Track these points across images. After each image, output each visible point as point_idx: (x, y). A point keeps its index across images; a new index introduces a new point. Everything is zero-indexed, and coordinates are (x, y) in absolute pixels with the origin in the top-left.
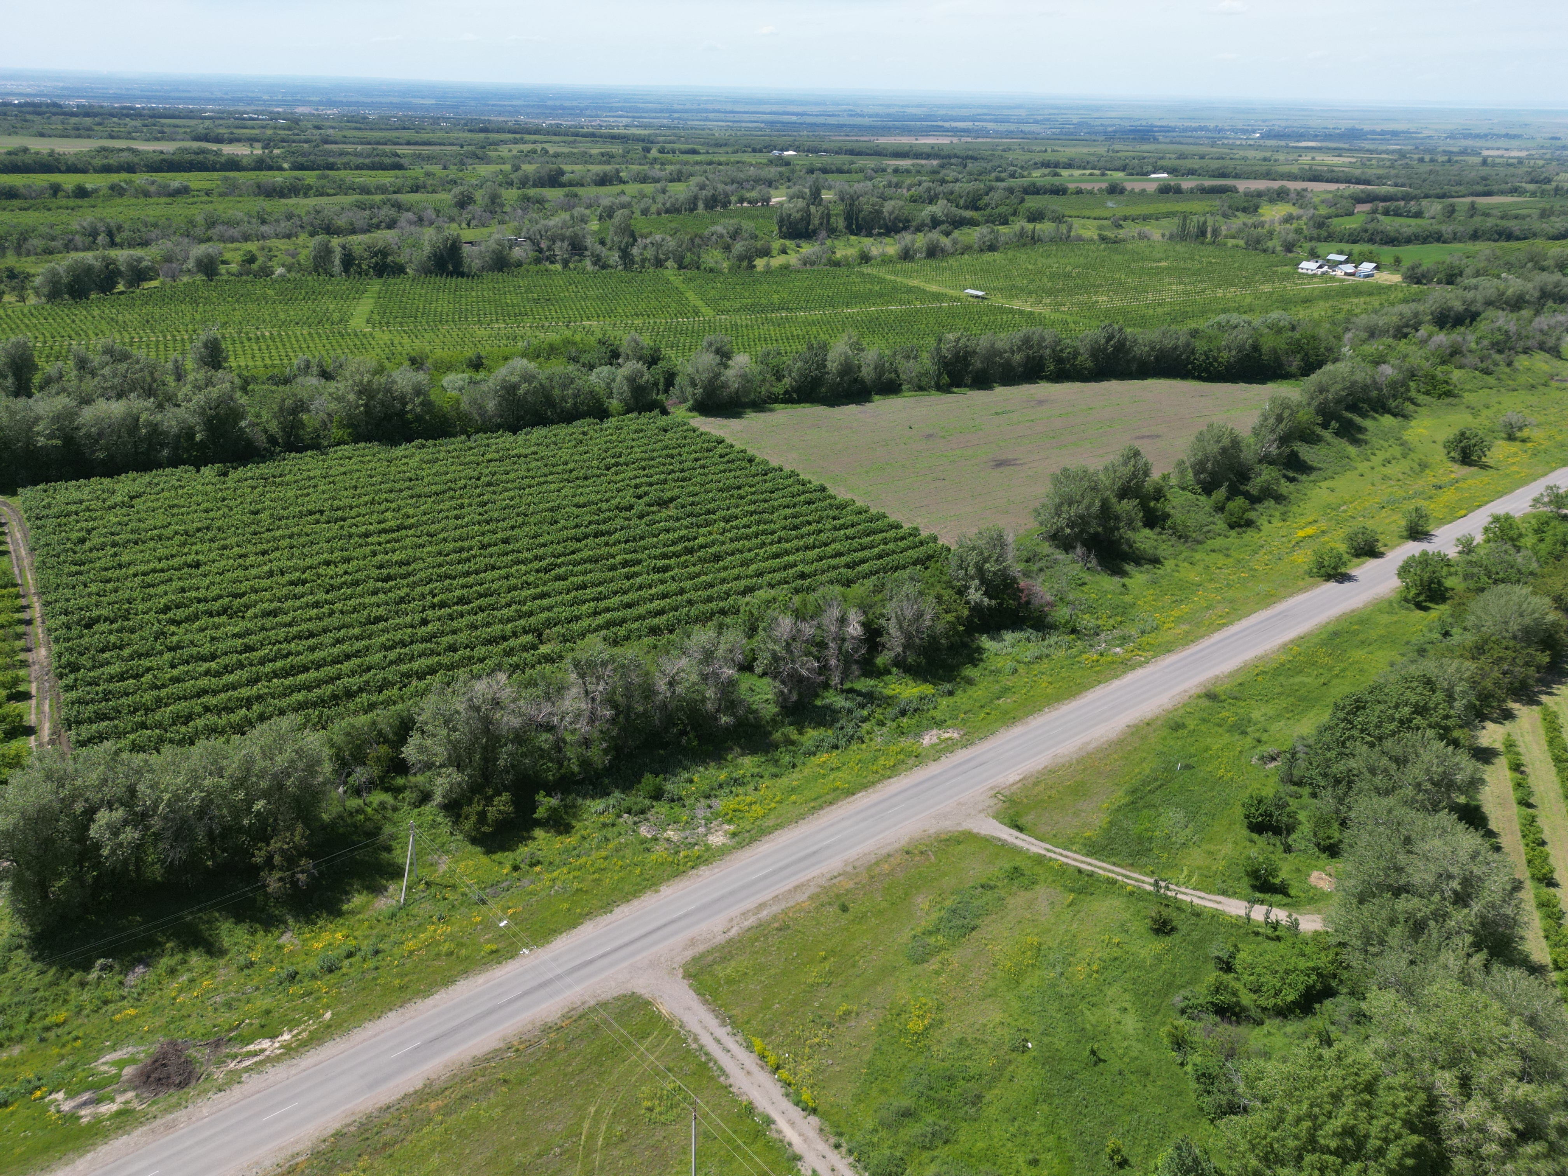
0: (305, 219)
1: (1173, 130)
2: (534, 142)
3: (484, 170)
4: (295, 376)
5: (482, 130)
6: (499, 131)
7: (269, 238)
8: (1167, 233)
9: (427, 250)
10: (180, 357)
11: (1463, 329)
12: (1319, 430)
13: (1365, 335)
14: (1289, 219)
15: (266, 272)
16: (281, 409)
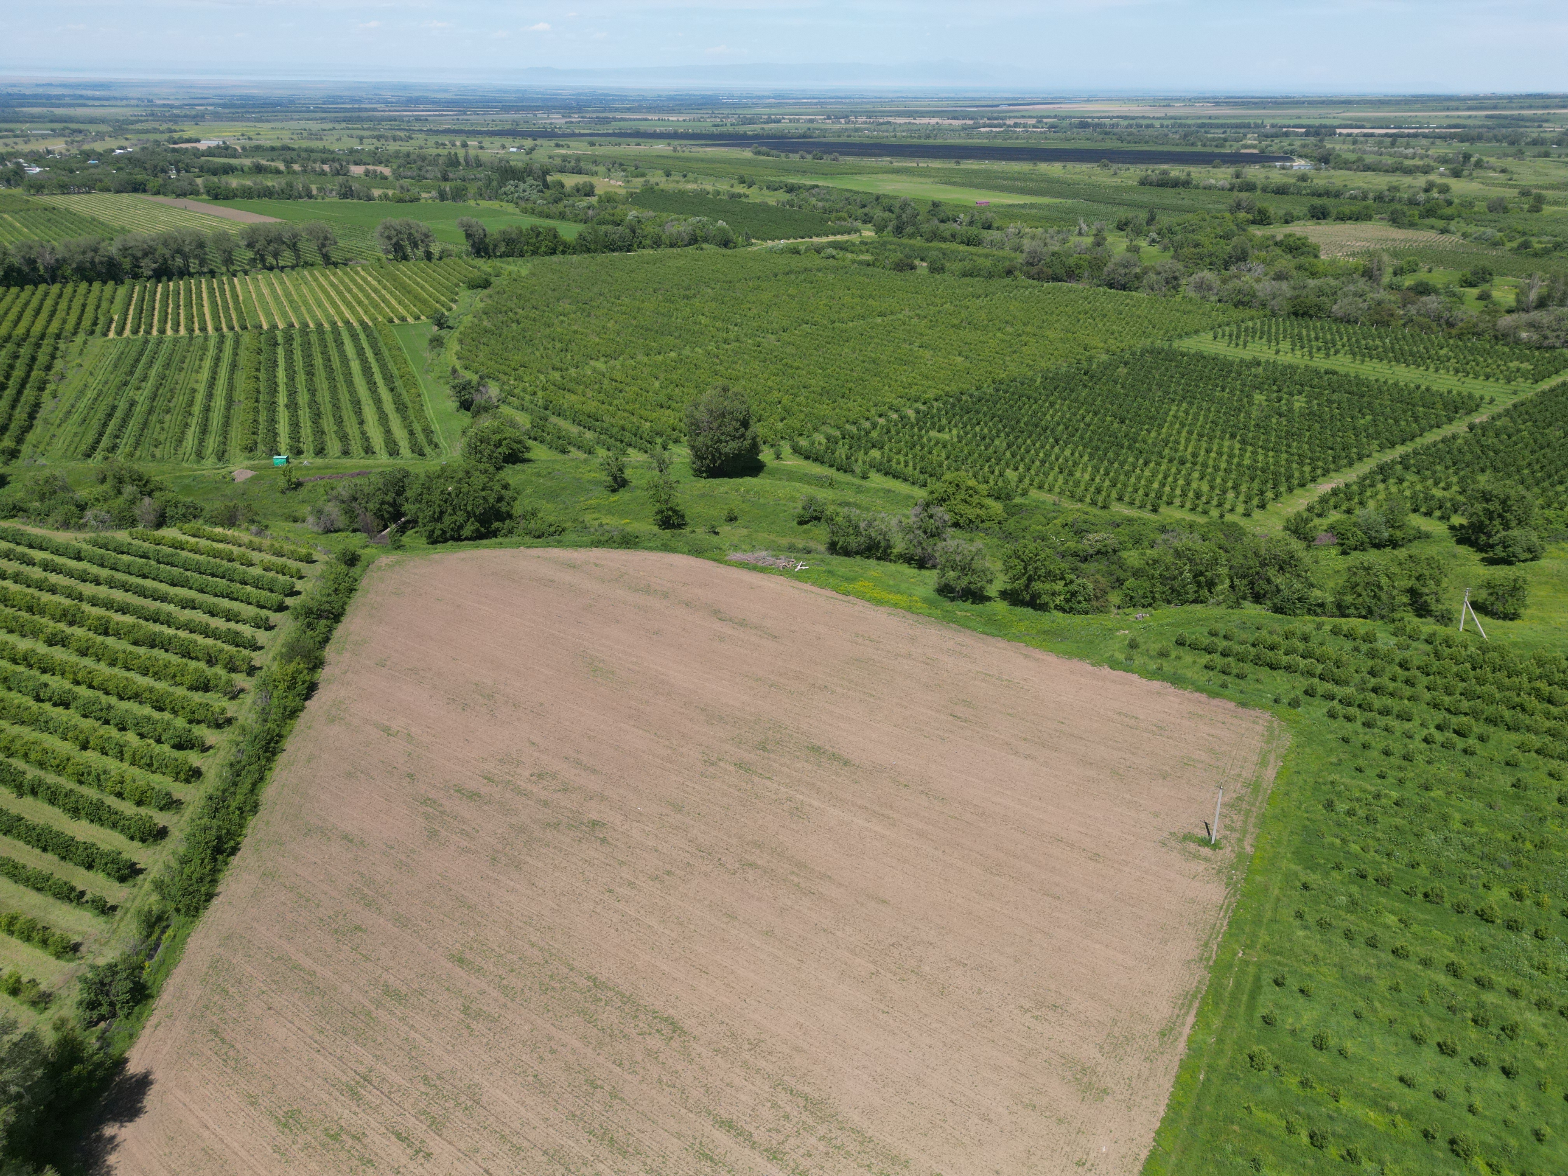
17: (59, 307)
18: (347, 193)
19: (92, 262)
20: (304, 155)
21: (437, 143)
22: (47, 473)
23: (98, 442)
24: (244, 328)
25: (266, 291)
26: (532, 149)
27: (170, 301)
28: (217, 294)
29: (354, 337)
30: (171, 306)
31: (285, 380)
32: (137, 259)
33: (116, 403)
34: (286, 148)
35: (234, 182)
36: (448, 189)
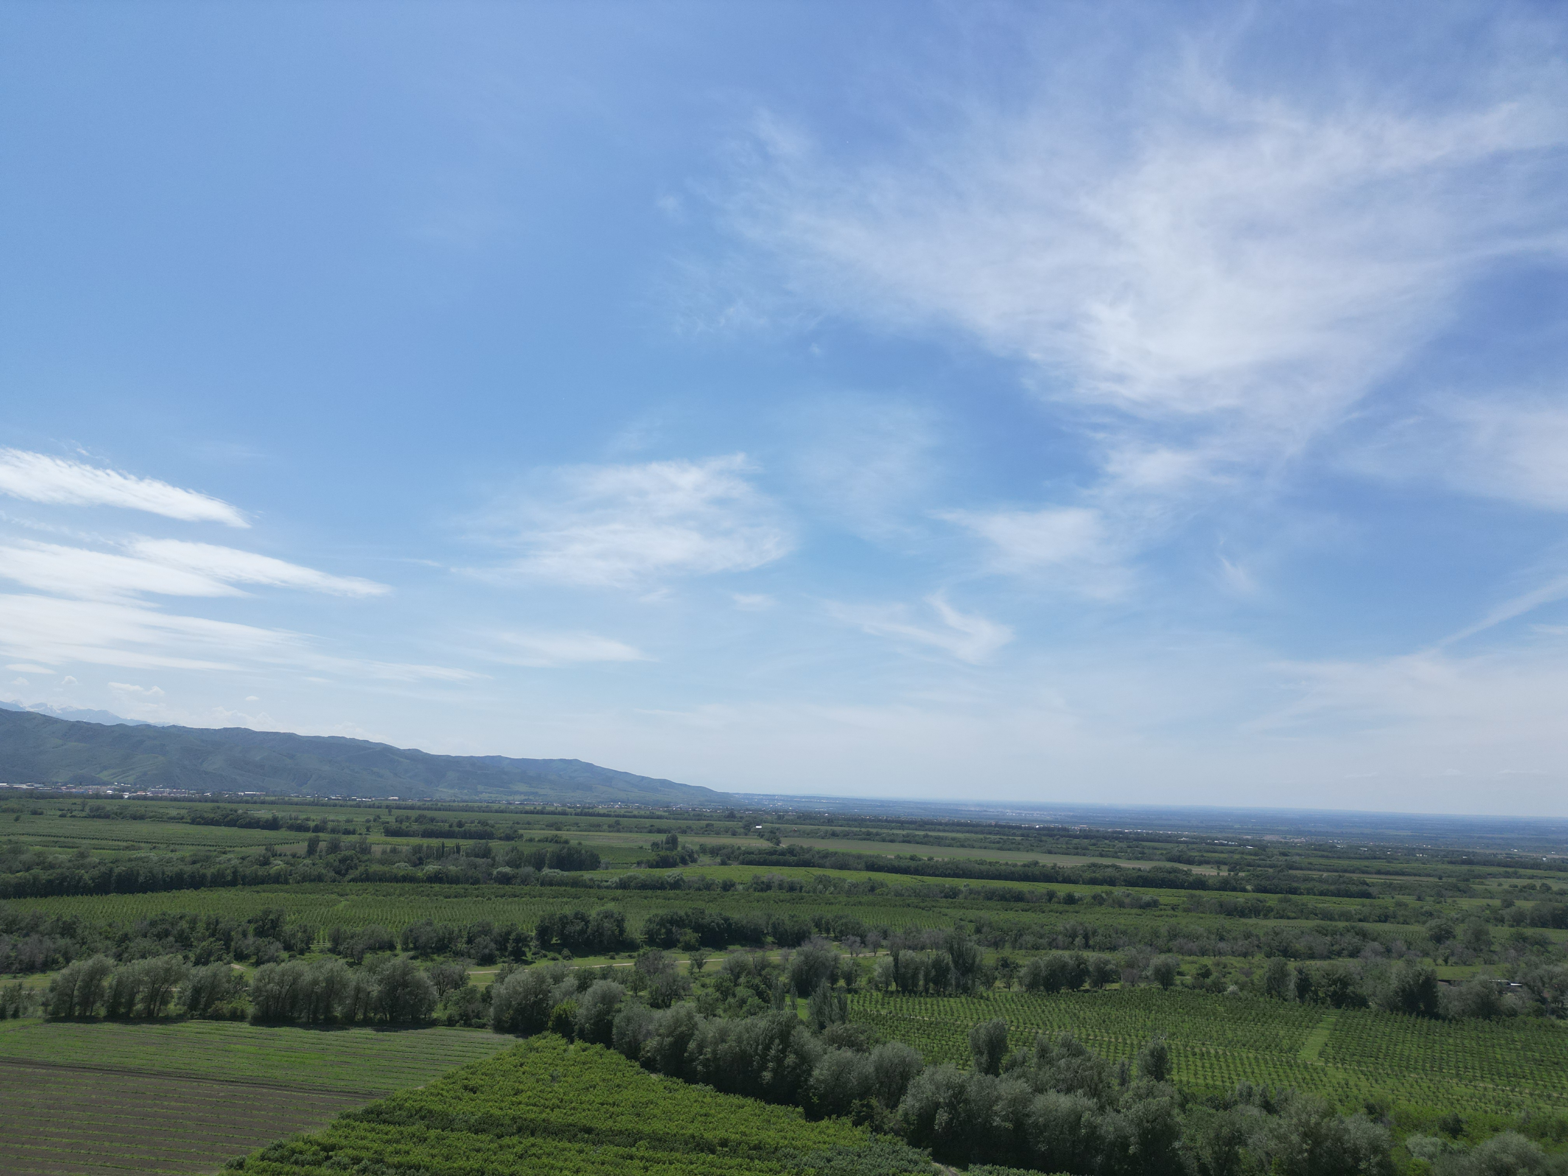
0: (1263, 939)
2: (1532, 877)
3: (1465, 903)
4: (1236, 1103)
5: (1464, 862)
6: (1486, 863)
7: (1225, 954)
9: (1395, 983)
10: (1127, 1061)
15: (1219, 988)
16: (1217, 1137)
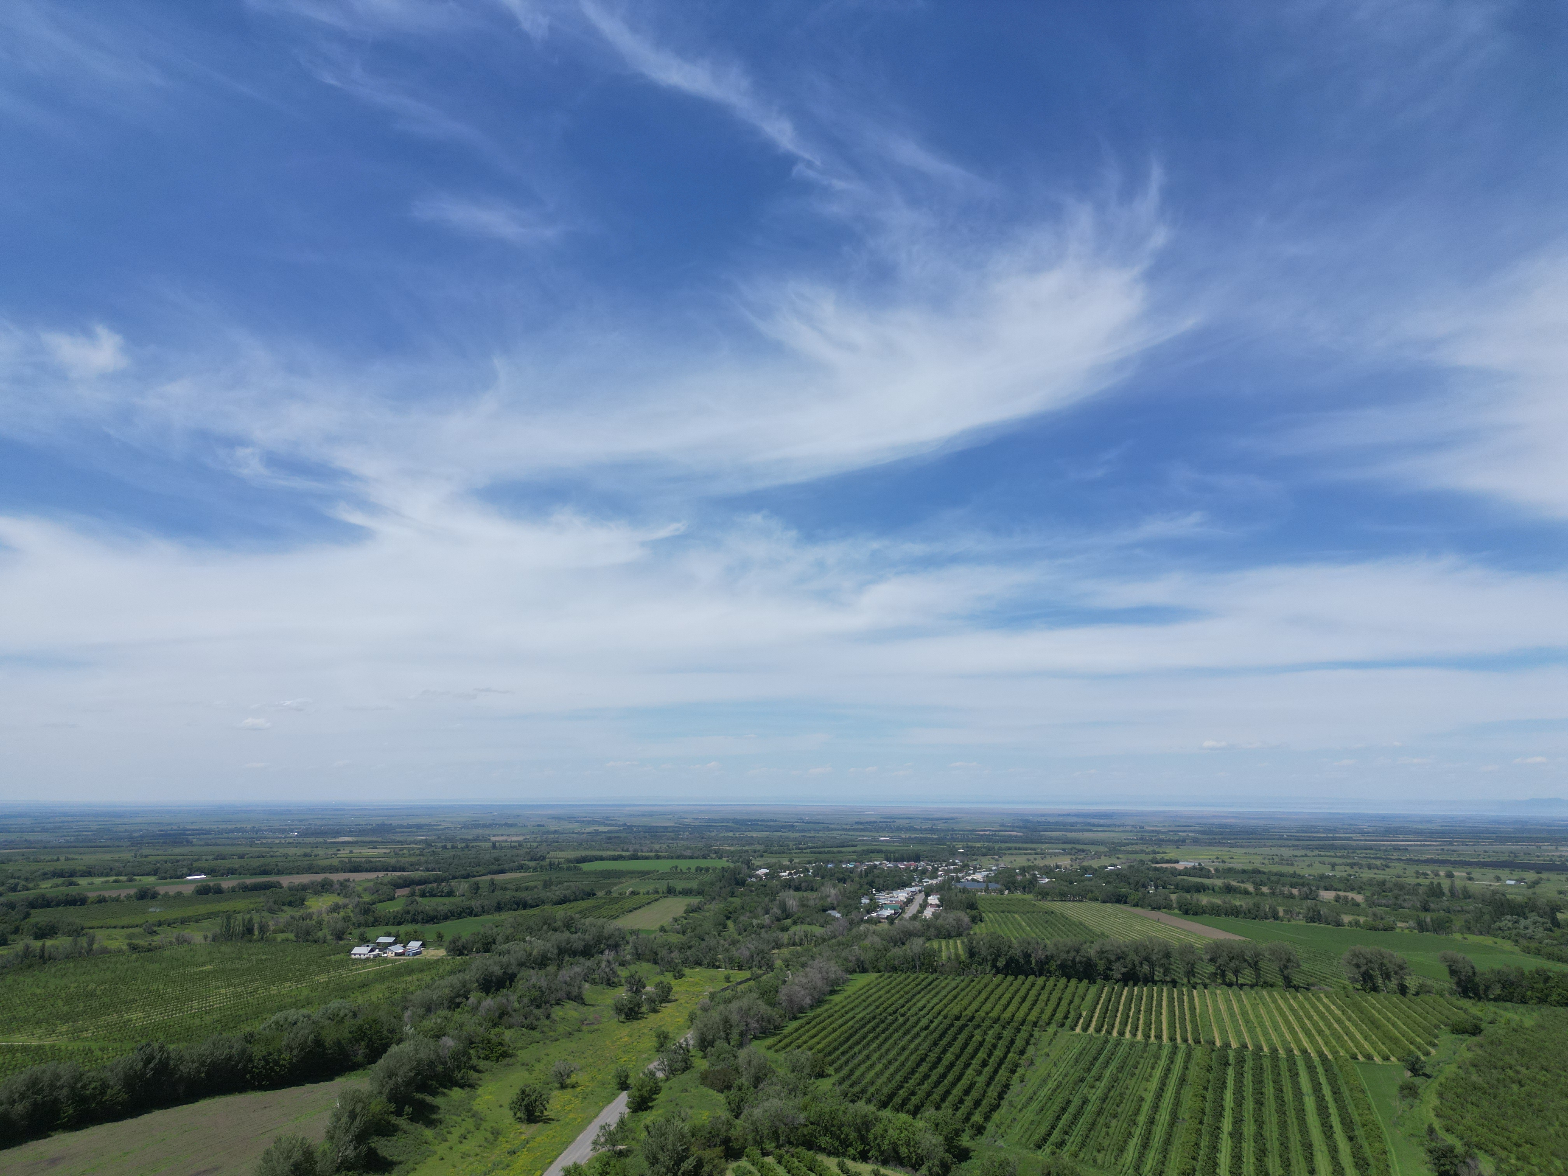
1: (208, 832)
8: (210, 935)
11: (505, 990)
12: (394, 1119)
13: (421, 1011)
14: (335, 908)
17: (1040, 998)
18: (1314, 917)
19: (1074, 961)
20: (1273, 878)
21: (1417, 872)
22: (1002, 1155)
23: (1049, 1134)
24: (1197, 1042)
25: (1222, 1007)
26: (1536, 883)
27: (1133, 1005)
28: (1176, 1004)
29: (1311, 1068)
30: (1133, 1010)
31: (1232, 1105)
32: (1110, 962)
33: (1071, 1097)
34: (1257, 872)
35: (1204, 900)
36: (1428, 920)
